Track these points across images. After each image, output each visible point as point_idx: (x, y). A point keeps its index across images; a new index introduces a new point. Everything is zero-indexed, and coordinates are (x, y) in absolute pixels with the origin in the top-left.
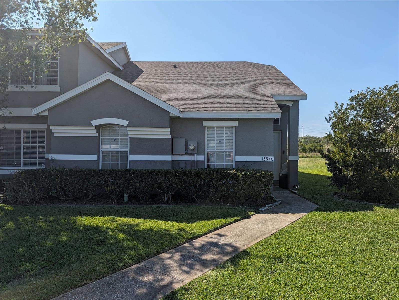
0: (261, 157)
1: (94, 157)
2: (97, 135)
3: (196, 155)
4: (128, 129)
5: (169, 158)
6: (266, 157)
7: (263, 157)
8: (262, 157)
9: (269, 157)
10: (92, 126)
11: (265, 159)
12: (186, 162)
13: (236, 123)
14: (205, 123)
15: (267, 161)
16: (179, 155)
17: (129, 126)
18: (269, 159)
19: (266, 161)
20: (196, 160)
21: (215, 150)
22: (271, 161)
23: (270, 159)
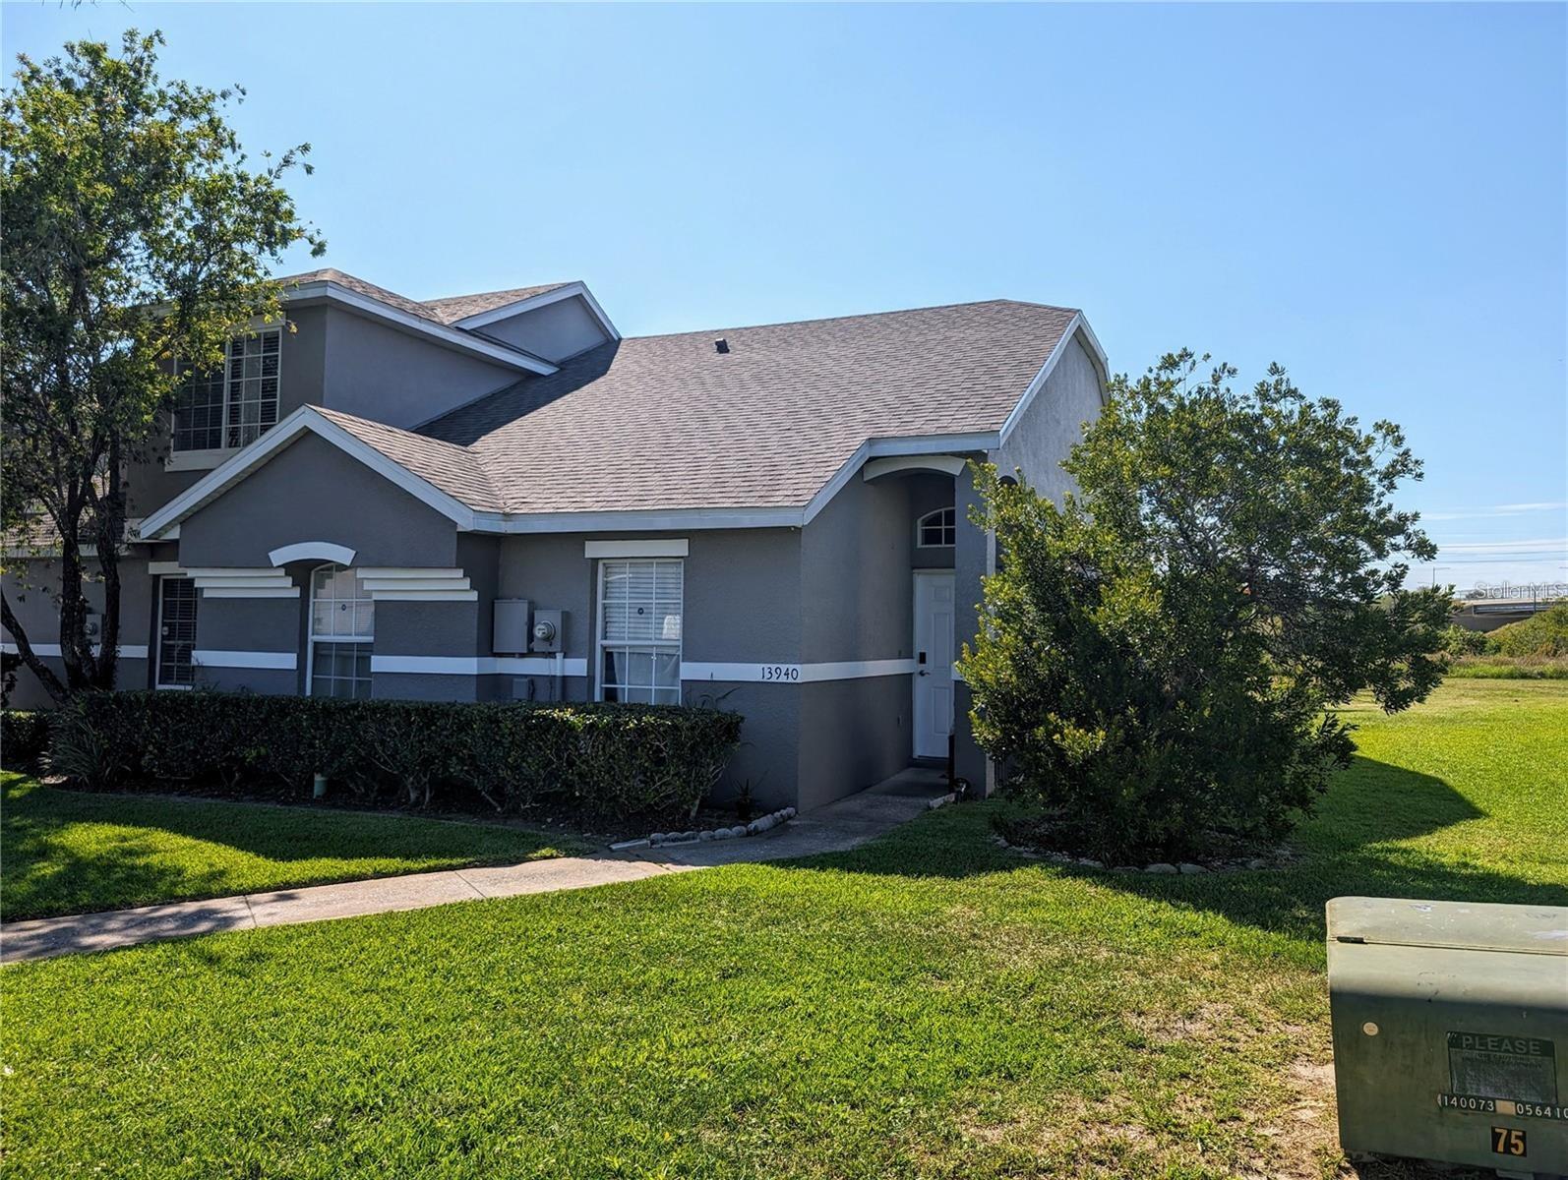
0: (760, 666)
1: (287, 661)
2: (296, 593)
3: (559, 656)
4: (361, 573)
5: (469, 665)
6: (774, 666)
7: (766, 666)
8: (763, 665)
9: (784, 667)
10: (271, 567)
11: (773, 672)
12: (532, 681)
13: (680, 548)
14: (593, 550)
15: (780, 680)
16: (512, 655)
17: (355, 564)
18: (783, 672)
19: (773, 680)
20: (558, 674)
21: (623, 639)
22: (791, 680)
23: (787, 674)
